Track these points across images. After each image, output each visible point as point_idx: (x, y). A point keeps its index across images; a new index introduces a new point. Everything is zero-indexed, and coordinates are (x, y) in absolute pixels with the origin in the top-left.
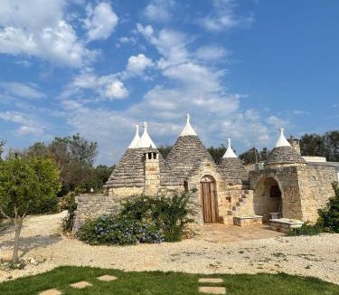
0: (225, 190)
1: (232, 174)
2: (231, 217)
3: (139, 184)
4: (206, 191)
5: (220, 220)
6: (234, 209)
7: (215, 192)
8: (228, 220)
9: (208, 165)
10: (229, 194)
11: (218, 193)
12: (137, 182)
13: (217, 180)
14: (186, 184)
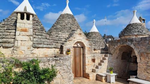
0: (91, 53)
1: (95, 42)
2: (95, 74)
3: (7, 45)
4: (78, 54)
5: (86, 76)
6: (97, 67)
7: (84, 54)
8: (92, 76)
9: (80, 34)
10: (94, 56)
11: (86, 56)
12: (5, 42)
13: (86, 46)
14: (62, 48)
